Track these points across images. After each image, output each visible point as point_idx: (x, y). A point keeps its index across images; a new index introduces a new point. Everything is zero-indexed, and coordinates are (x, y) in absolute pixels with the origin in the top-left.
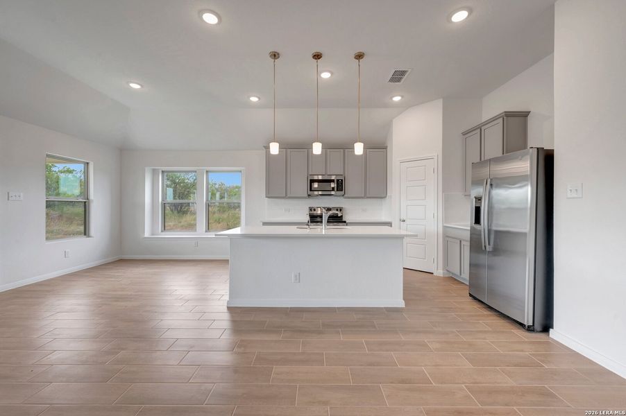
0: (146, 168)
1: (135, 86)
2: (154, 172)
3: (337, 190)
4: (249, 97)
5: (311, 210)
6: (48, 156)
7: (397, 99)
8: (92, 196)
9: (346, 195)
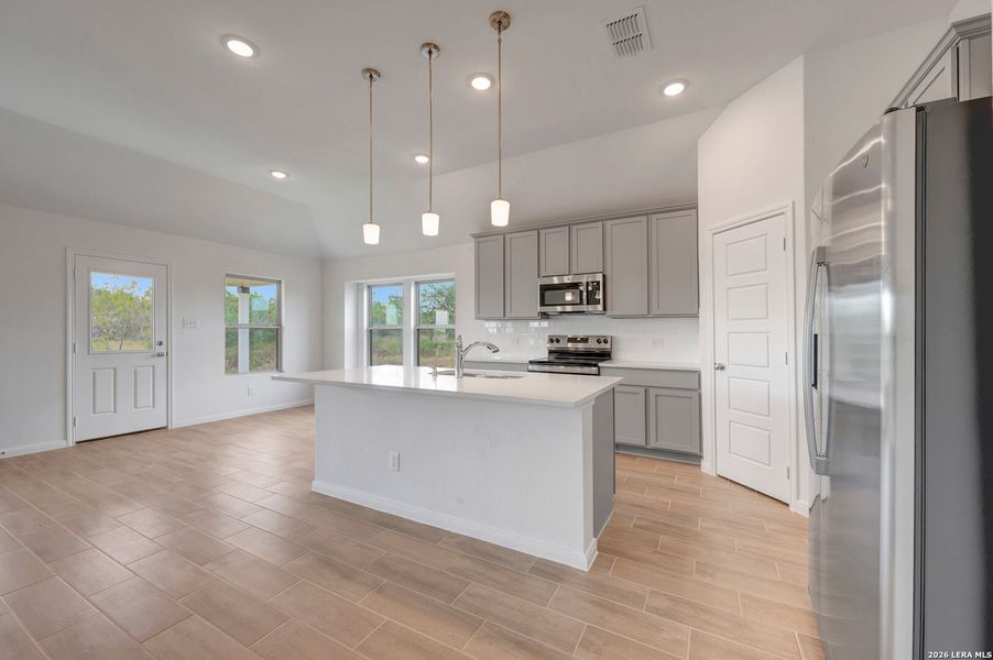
0: (346, 284)
1: (279, 175)
2: (358, 289)
3: (588, 304)
4: (414, 156)
5: (552, 341)
6: (227, 275)
7: (674, 90)
8: (283, 324)
9: (609, 312)
